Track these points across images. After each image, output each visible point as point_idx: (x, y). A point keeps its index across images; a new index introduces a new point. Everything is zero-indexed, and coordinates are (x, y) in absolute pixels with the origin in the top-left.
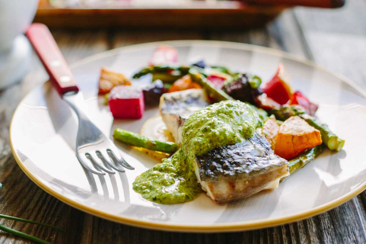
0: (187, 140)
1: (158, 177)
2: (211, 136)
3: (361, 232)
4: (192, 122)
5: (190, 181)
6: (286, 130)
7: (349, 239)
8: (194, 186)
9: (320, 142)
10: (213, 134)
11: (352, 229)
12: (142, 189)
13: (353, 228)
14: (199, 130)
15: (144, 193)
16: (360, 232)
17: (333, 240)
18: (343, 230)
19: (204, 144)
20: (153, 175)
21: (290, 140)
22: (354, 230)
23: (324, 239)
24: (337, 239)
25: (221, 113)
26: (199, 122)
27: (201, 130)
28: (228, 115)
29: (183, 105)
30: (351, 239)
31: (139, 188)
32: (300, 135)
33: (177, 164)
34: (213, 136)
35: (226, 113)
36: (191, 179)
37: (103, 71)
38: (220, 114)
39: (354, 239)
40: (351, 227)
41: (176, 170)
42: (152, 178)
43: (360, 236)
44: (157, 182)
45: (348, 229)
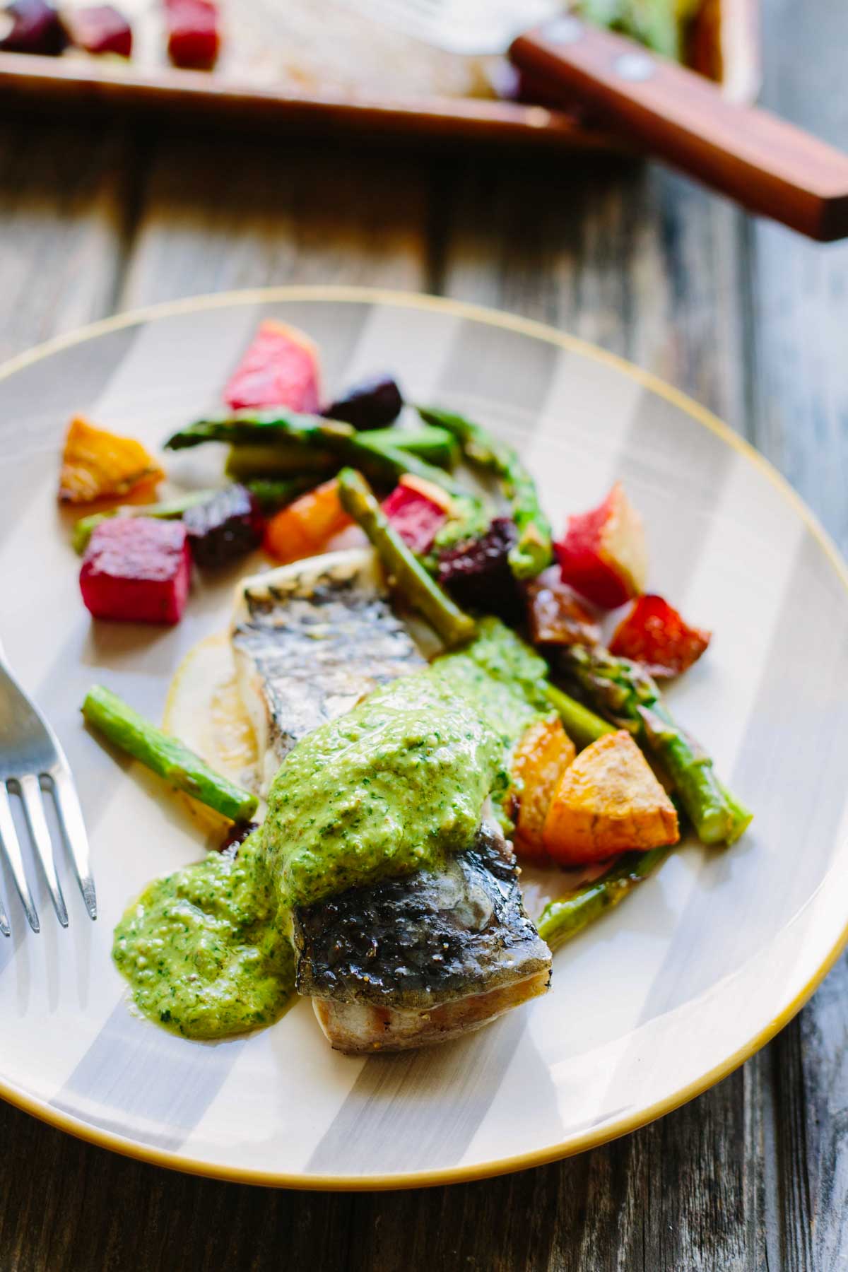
0: (277, 842)
1: (187, 930)
2: (341, 854)
3: (734, 1149)
4: (297, 780)
5: (275, 957)
6: (579, 790)
7: (698, 1172)
8: (284, 973)
9: (674, 839)
10: (348, 849)
11: (713, 1134)
12: (135, 964)
13: (718, 1129)
14: (312, 822)
15: (141, 982)
16: (731, 1147)
17: (652, 1172)
18: (687, 1136)
19: (319, 876)
20: (174, 919)
21: (586, 825)
22: (717, 1137)
23: (627, 1166)
24: (664, 1168)
25: (383, 771)
26: (316, 794)
27: (317, 824)
28: (404, 778)
29: (302, 608)
30: (703, 1173)
31: (129, 962)
32: (617, 818)
33: (243, 892)
34: (347, 854)
35: (400, 772)
36: (277, 953)
37: (79, 433)
38: (380, 776)
39: (709, 1176)
40: (712, 1125)
41: (239, 915)
42: (170, 931)
43: (731, 1166)
44: (181, 952)
45: (701, 1133)
